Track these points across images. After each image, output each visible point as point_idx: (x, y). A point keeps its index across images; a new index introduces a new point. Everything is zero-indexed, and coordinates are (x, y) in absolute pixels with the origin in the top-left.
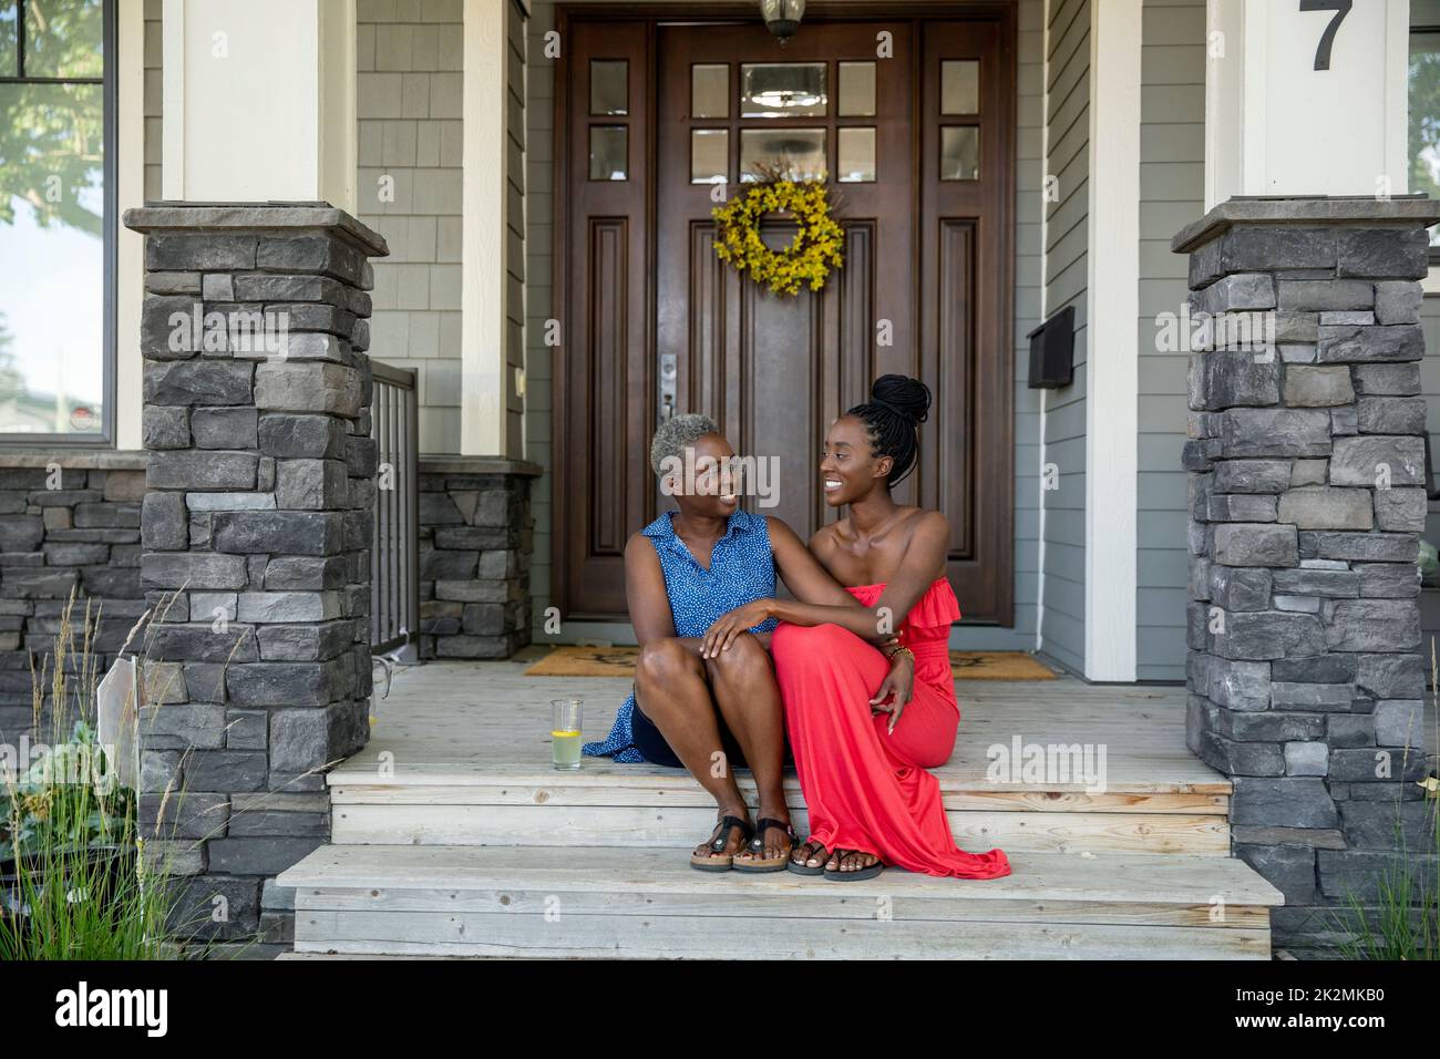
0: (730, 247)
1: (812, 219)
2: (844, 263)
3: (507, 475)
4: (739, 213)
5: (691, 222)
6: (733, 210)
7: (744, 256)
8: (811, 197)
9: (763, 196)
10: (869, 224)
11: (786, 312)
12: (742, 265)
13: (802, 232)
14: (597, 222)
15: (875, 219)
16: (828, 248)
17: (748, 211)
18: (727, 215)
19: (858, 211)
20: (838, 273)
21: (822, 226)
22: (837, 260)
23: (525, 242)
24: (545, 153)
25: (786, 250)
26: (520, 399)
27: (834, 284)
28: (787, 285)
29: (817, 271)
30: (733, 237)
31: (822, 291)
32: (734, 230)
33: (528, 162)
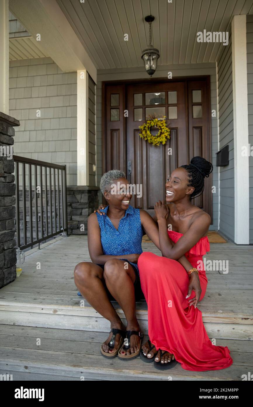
0: (143, 135)
1: (162, 128)
2: (170, 138)
3: (88, 190)
4: (145, 127)
5: (134, 130)
6: (144, 126)
7: (146, 137)
8: (162, 122)
9: (150, 123)
10: (176, 129)
11: (157, 150)
12: (146, 139)
13: (160, 131)
14: (112, 131)
15: (177, 128)
16: (166, 134)
17: (147, 126)
18: (142, 127)
19: (173, 126)
20: (169, 140)
21: (165, 129)
22: (169, 137)
23: (96, 136)
24: (100, 115)
25: (156, 135)
26: (95, 172)
27: (168, 143)
28: (157, 143)
29: (164, 140)
30: (144, 133)
31: (165, 145)
32: (144, 131)
33: (96, 117)
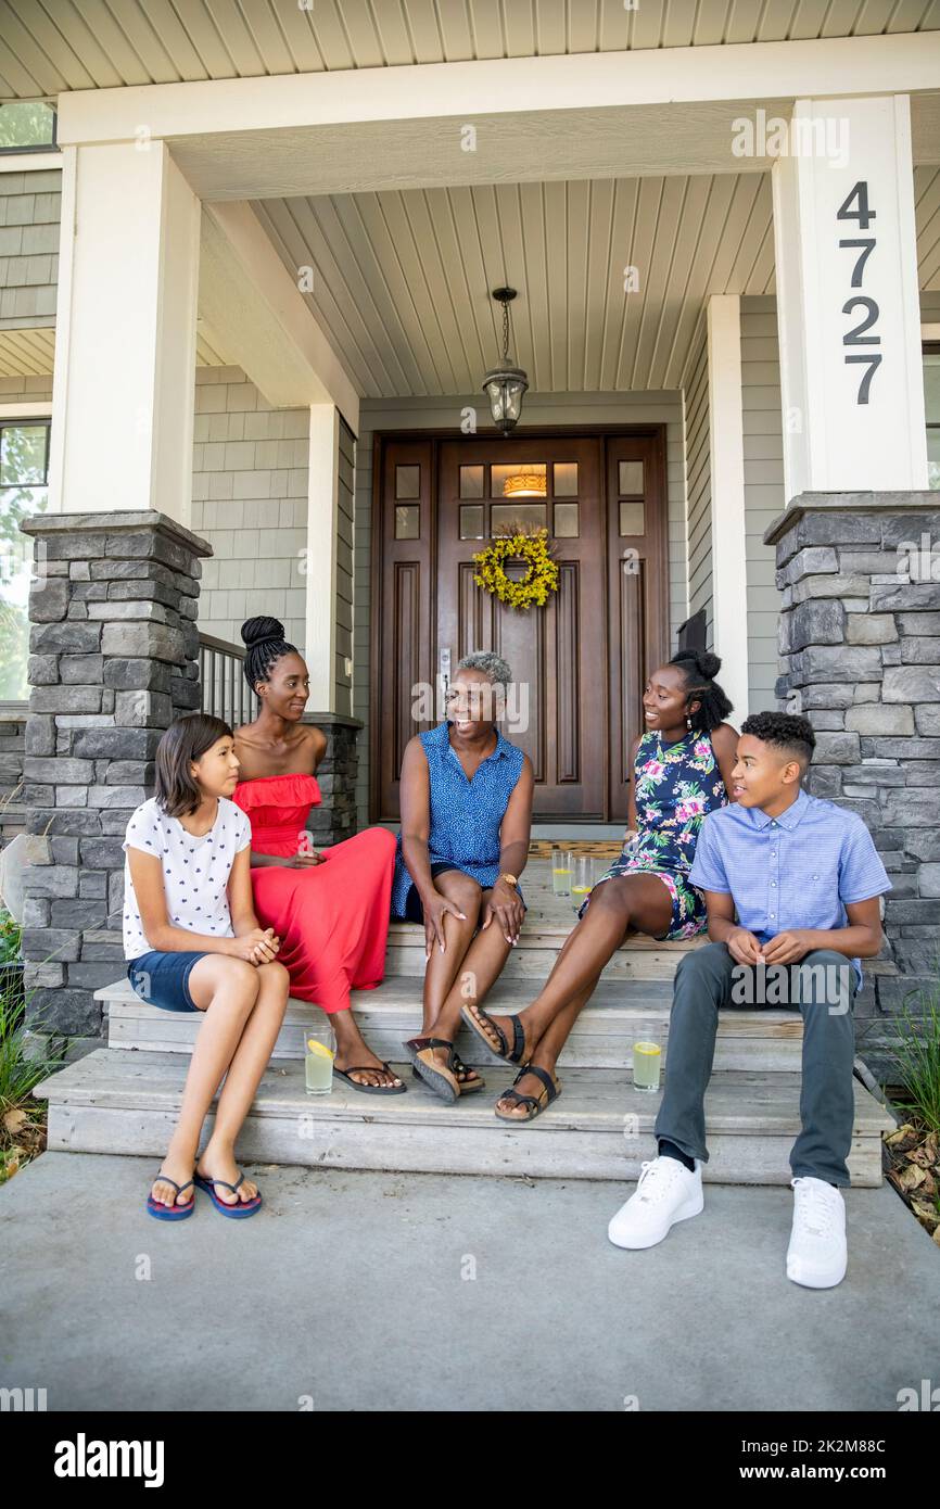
0: (484, 579)
1: (537, 560)
2: (559, 588)
3: (334, 725)
4: (491, 557)
5: (460, 564)
6: (487, 554)
7: (494, 584)
8: (537, 546)
9: (505, 546)
10: (575, 564)
11: (522, 621)
12: (492, 590)
13: (531, 568)
14: (399, 565)
15: (579, 561)
16: (548, 578)
17: (496, 555)
18: (482, 558)
19: (567, 555)
20: (555, 595)
21: (544, 564)
22: (554, 586)
23: (353, 579)
24: (366, 523)
25: (521, 580)
26: (349, 678)
27: (553, 602)
28: (522, 602)
29: (541, 594)
30: (486, 572)
31: (544, 608)
32: (487, 568)
33: (356, 528)
